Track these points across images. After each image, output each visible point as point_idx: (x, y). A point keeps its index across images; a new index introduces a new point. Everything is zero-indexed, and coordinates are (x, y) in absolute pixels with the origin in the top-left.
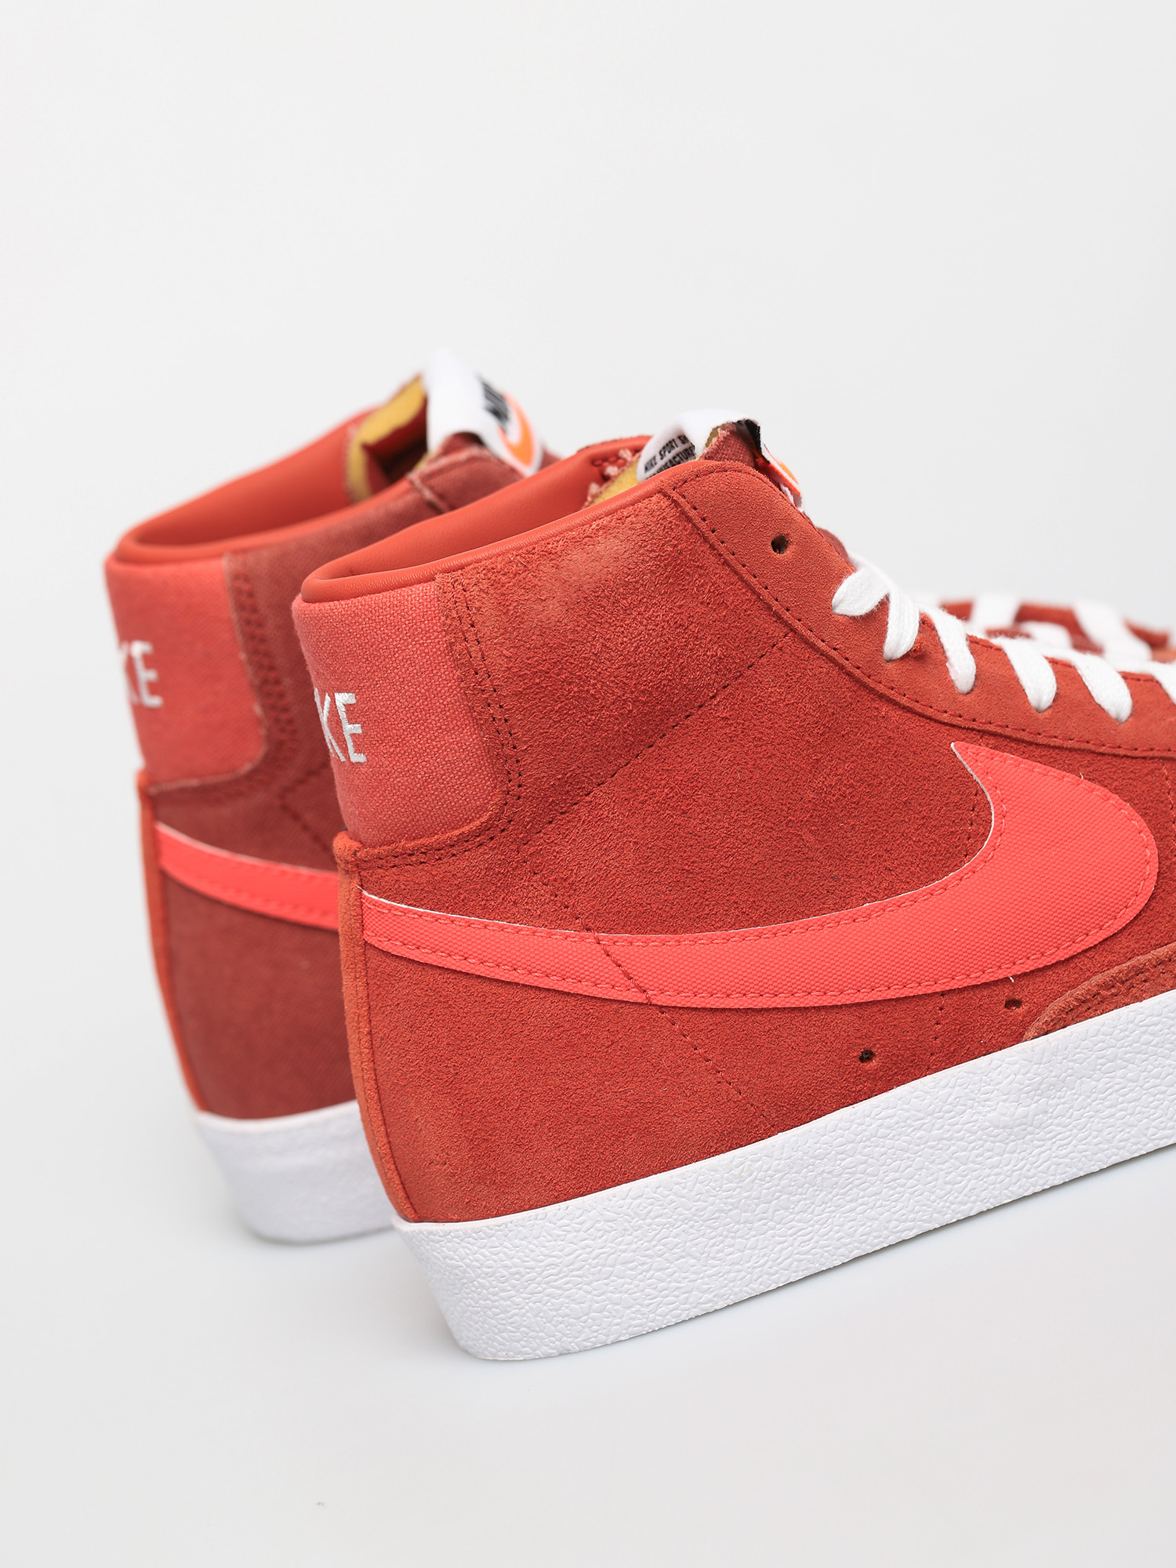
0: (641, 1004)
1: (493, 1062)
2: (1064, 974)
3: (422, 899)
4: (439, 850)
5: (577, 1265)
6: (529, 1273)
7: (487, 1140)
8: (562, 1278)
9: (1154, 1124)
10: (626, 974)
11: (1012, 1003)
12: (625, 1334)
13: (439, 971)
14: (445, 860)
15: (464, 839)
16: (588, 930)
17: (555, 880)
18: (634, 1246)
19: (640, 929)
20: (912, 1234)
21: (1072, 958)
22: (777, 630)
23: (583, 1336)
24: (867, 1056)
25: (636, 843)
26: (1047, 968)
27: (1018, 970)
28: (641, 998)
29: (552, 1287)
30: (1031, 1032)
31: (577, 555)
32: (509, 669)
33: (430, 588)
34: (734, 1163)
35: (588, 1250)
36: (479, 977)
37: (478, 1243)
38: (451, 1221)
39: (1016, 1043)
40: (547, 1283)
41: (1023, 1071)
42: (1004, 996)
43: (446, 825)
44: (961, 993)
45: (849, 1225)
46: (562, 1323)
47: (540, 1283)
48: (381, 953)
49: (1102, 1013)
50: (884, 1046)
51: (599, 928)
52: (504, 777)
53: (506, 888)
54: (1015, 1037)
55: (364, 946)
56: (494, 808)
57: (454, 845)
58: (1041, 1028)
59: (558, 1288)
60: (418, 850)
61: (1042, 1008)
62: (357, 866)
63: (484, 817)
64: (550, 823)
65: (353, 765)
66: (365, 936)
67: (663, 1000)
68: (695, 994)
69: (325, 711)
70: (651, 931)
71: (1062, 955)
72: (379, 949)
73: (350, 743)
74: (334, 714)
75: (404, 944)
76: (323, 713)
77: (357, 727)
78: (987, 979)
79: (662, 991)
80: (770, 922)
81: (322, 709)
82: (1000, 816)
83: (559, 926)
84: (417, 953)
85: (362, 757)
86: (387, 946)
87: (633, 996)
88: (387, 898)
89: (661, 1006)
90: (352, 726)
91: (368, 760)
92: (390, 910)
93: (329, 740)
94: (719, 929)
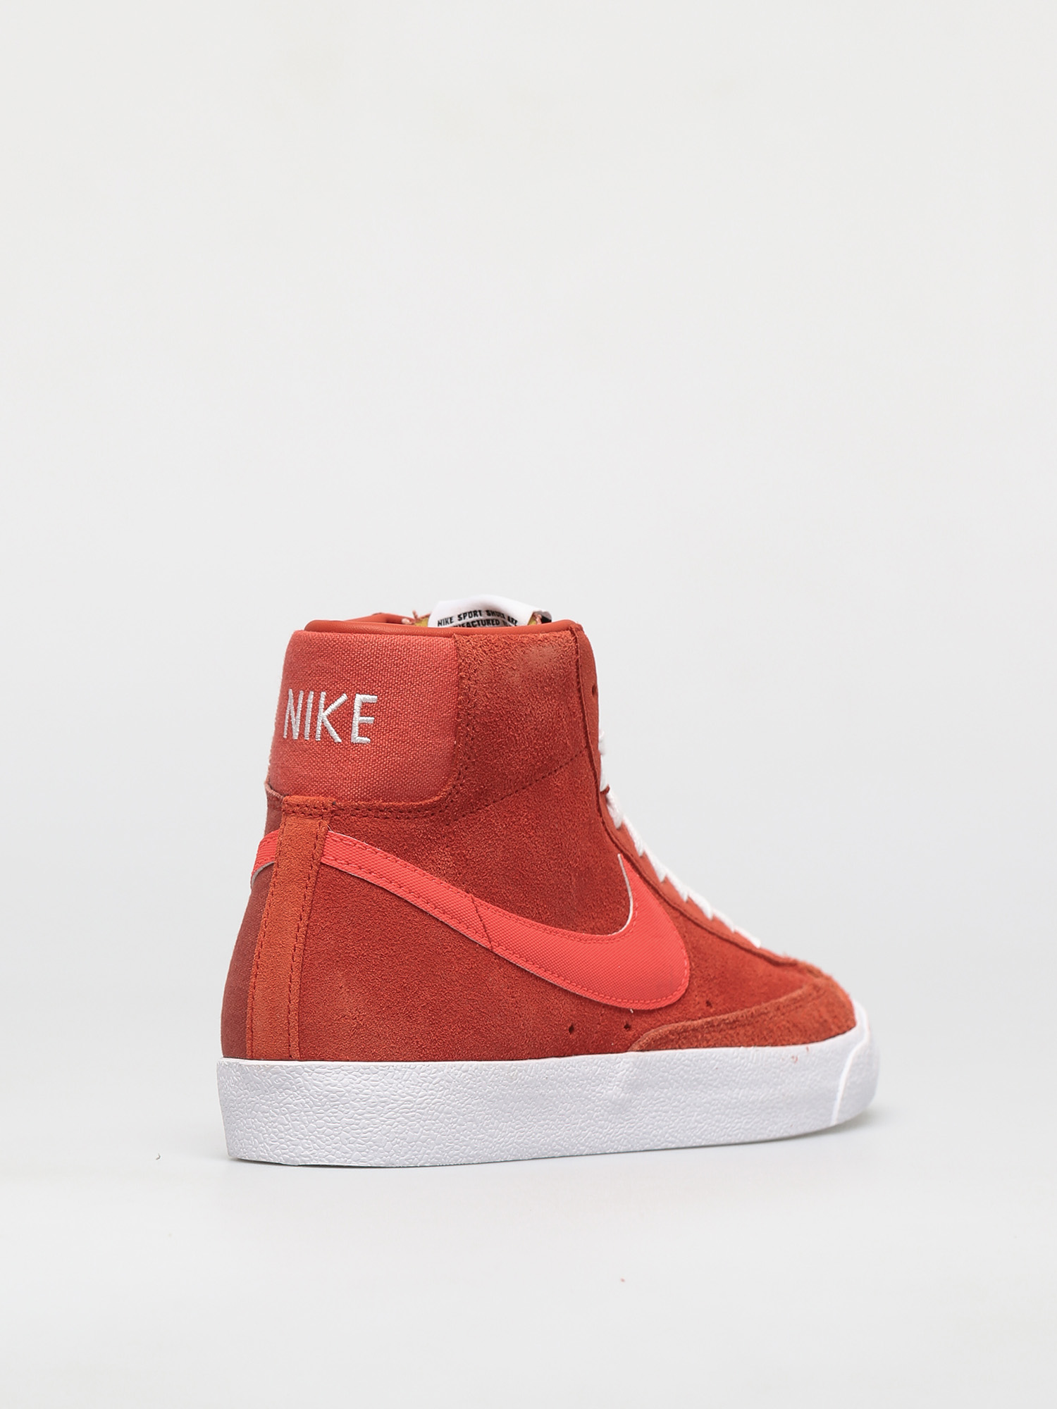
0: (487, 949)
1: (406, 958)
2: (652, 1020)
3: (380, 842)
4: (401, 812)
5: (423, 1105)
6: (392, 1103)
8: (412, 1112)
10: (484, 926)
11: (628, 1027)
12: (429, 1162)
14: (403, 820)
15: (419, 809)
16: (468, 892)
17: (458, 854)
18: (454, 1103)
19: (493, 902)
21: (653, 1011)
22: (584, 744)
24: (571, 1030)
25: (504, 847)
26: (645, 1012)
27: (635, 1006)
28: (488, 945)
29: (403, 1116)
30: (636, 1046)
31: (534, 649)
32: (486, 706)
33: (450, 642)
34: (512, 1068)
35: (432, 1097)
36: (406, 901)
37: (365, 1076)
38: (340, 1060)
39: (626, 1051)
40: (401, 1113)
41: (631, 1069)
42: (625, 1020)
43: (411, 799)
44: (610, 1009)
45: (539, 1135)
46: (398, 1143)
47: (397, 1112)
48: (338, 873)
49: (666, 1049)
50: (579, 1026)
51: (474, 894)
52: (456, 775)
53: (430, 850)
54: (626, 1049)
55: (319, 867)
56: (442, 795)
57: (410, 812)
58: (641, 1046)
59: (406, 1118)
60: (388, 809)
61: (640, 1035)
62: (332, 812)
63: (436, 798)
64: (464, 816)
65: (352, 744)
66: (323, 860)
67: (498, 951)
68: (514, 953)
69: (333, 707)
70: (498, 906)
71: (652, 1007)
72: (337, 869)
73: (356, 729)
74: (347, 709)
75: (360, 868)
76: (325, 709)
77: (370, 718)
78: (622, 1006)
79: (499, 945)
80: (549, 925)
81: (326, 706)
82: (635, 909)
83: (454, 885)
84: (369, 876)
85: (366, 740)
86: (345, 868)
87: (484, 942)
88: (354, 836)
89: (496, 955)
90: (364, 718)
91: (372, 742)
92: (355, 844)
93: (320, 728)
94: (527, 917)
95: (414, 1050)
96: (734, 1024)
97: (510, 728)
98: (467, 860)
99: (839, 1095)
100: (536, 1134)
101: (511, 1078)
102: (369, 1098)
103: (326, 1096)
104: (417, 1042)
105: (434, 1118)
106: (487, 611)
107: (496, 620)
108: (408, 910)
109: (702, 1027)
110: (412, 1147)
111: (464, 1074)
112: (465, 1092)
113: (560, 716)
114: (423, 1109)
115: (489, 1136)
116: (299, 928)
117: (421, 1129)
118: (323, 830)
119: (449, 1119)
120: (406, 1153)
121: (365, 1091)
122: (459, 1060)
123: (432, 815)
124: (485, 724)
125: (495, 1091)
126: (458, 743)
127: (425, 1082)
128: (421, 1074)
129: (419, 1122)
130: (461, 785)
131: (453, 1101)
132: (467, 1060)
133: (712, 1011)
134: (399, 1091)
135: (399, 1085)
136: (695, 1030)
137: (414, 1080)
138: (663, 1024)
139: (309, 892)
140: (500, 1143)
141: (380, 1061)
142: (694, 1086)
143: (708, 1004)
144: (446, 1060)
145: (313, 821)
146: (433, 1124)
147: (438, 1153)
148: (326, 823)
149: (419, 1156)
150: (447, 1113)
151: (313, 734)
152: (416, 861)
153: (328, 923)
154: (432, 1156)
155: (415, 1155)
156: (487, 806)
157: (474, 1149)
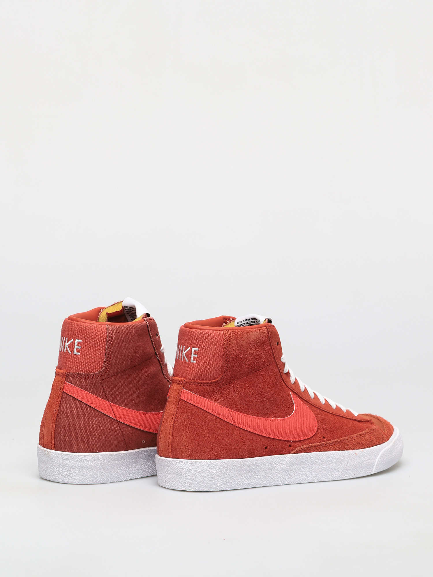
0: (233, 425)
2: (300, 444)
3: (198, 393)
4: (205, 384)
5: (209, 473)
6: (199, 472)
7: (199, 444)
8: (205, 475)
9: (306, 478)
10: (232, 418)
11: (290, 446)
13: (198, 408)
14: (206, 386)
15: (211, 383)
16: (227, 408)
17: (224, 396)
18: (220, 472)
19: (236, 410)
20: (262, 486)
21: (301, 441)
22: (273, 360)
23: (204, 488)
24: (266, 448)
25: (240, 393)
26: (297, 441)
27: (293, 440)
28: (234, 424)
30: (292, 452)
32: (233, 352)
33: (222, 332)
35: (212, 471)
36: (206, 411)
37: (190, 464)
38: (183, 459)
39: (289, 454)
40: (201, 475)
41: (290, 459)
42: (289, 444)
43: (208, 379)
44: (283, 441)
45: (254, 480)
46: (201, 484)
47: (200, 475)
48: (185, 402)
49: (304, 453)
50: (269, 447)
51: (229, 408)
52: (223, 373)
53: (215, 395)
54: (289, 453)
55: (180, 400)
56: (219, 379)
57: (208, 384)
58: (294, 452)
59: (203, 477)
60: (201, 383)
61: (294, 449)
62: (184, 383)
63: (217, 380)
64: (227, 385)
65: (191, 363)
66: (181, 398)
67: (237, 425)
68: (243, 426)
69: (186, 351)
70: (238, 411)
71: (300, 440)
72: (184, 401)
73: (192, 358)
74: (190, 352)
75: (192, 401)
76: (184, 351)
77: (196, 355)
78: (288, 440)
79: (238, 423)
80: (258, 416)
81: (185, 350)
82: (296, 409)
83: (222, 405)
84: (194, 403)
85: (195, 362)
86: (187, 400)
87: (232, 423)
88: (190, 391)
89: (237, 426)
90: (195, 355)
91: (196, 362)
92: (190, 394)
93: (183, 357)
94: (249, 415)
95: (206, 456)
96: (332, 444)
97: (242, 358)
98: (227, 398)
99: (375, 464)
100: (253, 480)
101: (241, 464)
102: (191, 471)
103: (179, 470)
104: (207, 454)
105: (213, 477)
106: (252, 319)
107: (255, 321)
108: (206, 413)
109: (319, 445)
110: (206, 485)
111: (223, 464)
112: (224, 469)
113: (262, 354)
114: (209, 474)
115: (234, 482)
116: (172, 418)
117: (208, 480)
118: (181, 389)
119: (218, 477)
120: (203, 487)
121: (190, 469)
122: (222, 459)
123: (216, 385)
124: (233, 358)
125: (235, 468)
126: (224, 363)
127: (210, 466)
128: (208, 464)
129: (207, 478)
130: (225, 376)
131: (219, 472)
132: (225, 459)
133: (324, 440)
134: (201, 469)
135: (201, 467)
136: (316, 446)
137: (206, 466)
138: (304, 445)
139: (176, 407)
140: (238, 484)
141: (195, 459)
142: (315, 464)
143: (324, 438)
144: (218, 459)
145: (179, 386)
146: (213, 479)
147: (214, 487)
148: (182, 386)
149: (208, 488)
150: (217, 475)
151: (181, 359)
152: (210, 399)
153: (181, 417)
154: (212, 488)
155: (207, 488)
156: (235, 381)
157: (228, 486)
